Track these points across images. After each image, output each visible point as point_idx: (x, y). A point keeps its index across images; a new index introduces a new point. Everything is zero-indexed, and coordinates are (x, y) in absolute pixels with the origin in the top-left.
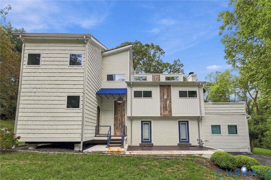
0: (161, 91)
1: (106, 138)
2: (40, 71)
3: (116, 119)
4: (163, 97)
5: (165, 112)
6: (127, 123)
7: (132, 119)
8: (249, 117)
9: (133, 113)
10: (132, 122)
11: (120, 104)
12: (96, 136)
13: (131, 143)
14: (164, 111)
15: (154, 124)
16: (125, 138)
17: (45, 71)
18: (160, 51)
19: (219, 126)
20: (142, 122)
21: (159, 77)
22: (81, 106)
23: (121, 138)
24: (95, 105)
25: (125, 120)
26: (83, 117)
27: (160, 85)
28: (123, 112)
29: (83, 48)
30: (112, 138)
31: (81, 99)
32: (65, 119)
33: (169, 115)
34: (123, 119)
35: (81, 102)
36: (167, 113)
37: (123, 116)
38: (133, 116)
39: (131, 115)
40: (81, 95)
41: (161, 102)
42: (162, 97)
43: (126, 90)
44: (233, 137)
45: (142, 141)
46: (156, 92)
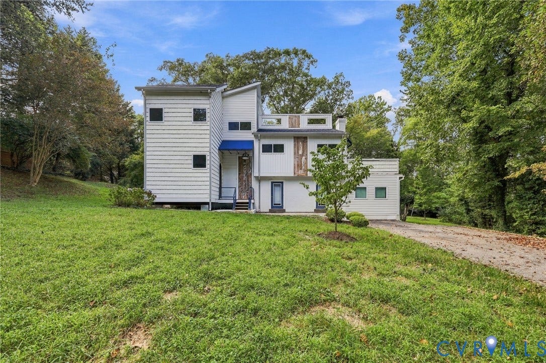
0: (295, 145)
1: (232, 202)
2: (164, 128)
3: (240, 179)
4: (298, 153)
5: (300, 171)
6: (254, 184)
7: (260, 179)
8: (402, 178)
9: (261, 172)
10: (260, 183)
11: (245, 160)
12: (219, 199)
13: (259, 208)
14: (298, 170)
15: (286, 186)
16: (252, 201)
17: (168, 127)
18: (310, 58)
19: (366, 188)
20: (272, 183)
21: (298, 119)
22: (208, 166)
23: (248, 201)
24: (216, 162)
25: (251, 180)
26: (210, 177)
27: (294, 137)
28: (249, 170)
29: (207, 102)
30: (238, 201)
31: (208, 158)
32: (193, 179)
33: (305, 175)
34: (250, 179)
35: (208, 162)
36: (301, 172)
37: (249, 176)
38: (261, 176)
39: (259, 174)
40: (207, 154)
41: (295, 158)
42: (296, 153)
43: (252, 142)
44: (381, 201)
45: (272, 207)
46: (289, 145)
